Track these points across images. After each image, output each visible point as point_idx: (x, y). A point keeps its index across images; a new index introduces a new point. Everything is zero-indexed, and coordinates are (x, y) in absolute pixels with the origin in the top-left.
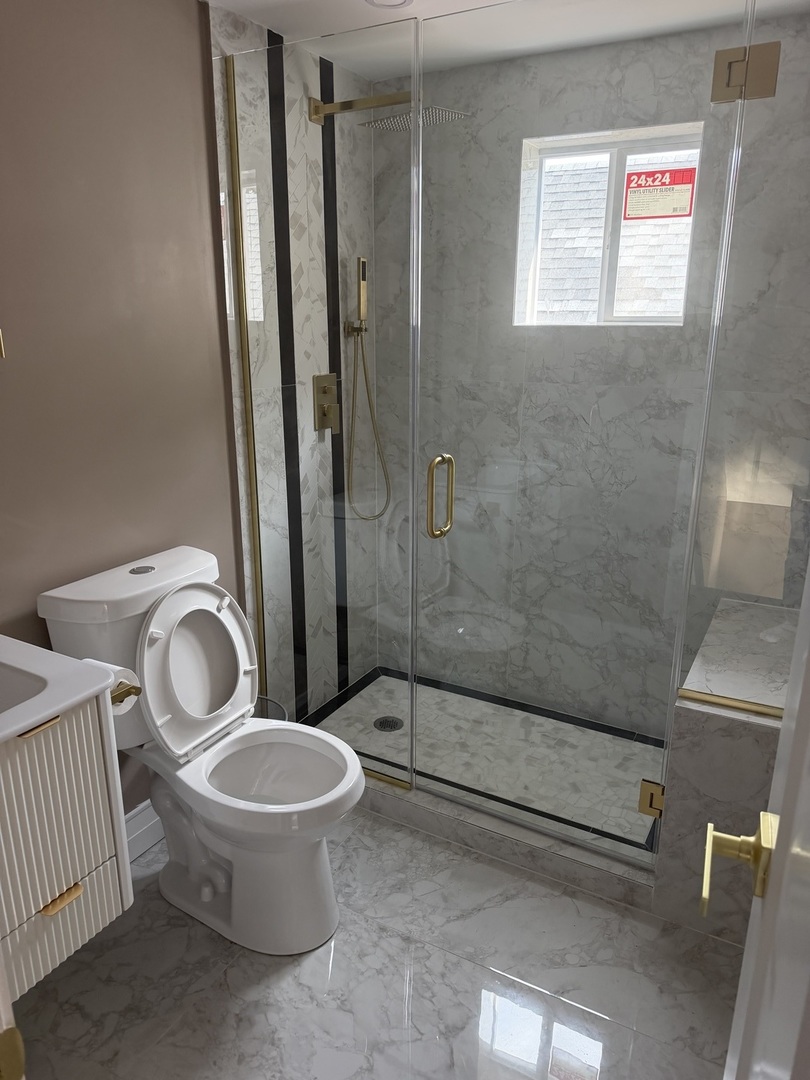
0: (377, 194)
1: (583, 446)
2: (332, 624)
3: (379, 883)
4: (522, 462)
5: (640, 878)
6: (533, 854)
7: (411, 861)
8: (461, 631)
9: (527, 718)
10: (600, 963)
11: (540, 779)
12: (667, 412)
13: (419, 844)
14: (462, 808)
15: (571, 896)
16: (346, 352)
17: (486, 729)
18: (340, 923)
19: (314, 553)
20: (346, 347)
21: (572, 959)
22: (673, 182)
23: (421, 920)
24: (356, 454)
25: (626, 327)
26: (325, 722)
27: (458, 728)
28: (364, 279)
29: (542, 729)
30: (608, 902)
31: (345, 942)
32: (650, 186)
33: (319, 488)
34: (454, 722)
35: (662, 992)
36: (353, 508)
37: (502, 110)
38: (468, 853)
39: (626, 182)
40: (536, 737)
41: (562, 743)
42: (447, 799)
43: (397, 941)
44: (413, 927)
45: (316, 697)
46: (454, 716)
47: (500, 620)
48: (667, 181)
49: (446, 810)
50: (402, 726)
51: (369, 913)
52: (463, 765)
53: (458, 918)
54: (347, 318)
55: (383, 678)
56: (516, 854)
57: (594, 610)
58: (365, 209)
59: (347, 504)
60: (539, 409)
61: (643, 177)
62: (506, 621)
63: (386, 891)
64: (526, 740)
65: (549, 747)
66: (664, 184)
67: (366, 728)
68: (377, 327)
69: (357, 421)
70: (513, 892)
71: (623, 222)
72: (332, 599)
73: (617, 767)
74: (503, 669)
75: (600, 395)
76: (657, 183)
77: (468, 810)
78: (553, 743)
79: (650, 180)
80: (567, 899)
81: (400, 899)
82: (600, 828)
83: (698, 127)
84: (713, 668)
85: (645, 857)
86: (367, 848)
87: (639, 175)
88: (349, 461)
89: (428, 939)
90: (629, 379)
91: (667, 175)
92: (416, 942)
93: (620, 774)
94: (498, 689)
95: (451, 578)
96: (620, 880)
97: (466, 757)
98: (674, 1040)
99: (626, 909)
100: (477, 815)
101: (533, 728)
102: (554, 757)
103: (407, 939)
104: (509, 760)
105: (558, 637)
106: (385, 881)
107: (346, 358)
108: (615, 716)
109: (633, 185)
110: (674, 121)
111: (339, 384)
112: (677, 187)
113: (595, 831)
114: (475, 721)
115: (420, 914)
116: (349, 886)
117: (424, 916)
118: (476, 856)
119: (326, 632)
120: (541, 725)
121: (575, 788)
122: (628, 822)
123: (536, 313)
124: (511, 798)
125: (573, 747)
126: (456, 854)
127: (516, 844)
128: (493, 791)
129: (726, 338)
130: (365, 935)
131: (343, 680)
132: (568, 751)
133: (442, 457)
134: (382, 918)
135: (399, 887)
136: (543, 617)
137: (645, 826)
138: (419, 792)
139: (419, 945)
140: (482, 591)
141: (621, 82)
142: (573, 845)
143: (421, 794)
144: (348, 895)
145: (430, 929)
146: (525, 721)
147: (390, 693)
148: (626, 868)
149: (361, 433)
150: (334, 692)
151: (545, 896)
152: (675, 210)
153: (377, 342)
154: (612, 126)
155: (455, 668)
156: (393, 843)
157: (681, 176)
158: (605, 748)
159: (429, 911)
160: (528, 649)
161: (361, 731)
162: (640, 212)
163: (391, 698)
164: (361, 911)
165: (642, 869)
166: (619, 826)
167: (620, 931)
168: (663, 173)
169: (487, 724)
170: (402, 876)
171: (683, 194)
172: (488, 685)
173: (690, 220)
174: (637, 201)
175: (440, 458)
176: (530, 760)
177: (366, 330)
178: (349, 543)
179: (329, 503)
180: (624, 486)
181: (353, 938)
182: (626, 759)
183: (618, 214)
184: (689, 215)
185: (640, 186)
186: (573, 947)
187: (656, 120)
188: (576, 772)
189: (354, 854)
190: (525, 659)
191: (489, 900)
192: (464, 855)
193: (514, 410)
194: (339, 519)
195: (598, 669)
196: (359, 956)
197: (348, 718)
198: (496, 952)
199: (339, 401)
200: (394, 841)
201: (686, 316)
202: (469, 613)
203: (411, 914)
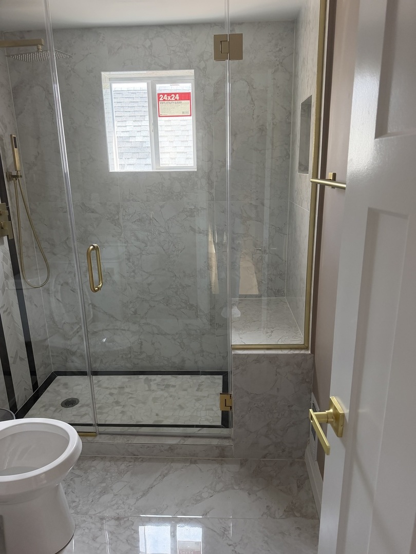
0: (15, 98)
1: (157, 233)
2: (24, 353)
3: (92, 494)
4: (126, 245)
5: (226, 443)
6: (171, 448)
7: (107, 475)
8: (104, 340)
9: (147, 378)
10: (219, 492)
11: (163, 408)
12: (195, 213)
13: (108, 464)
14: (128, 436)
15: (194, 463)
16: (9, 190)
17: (127, 390)
18: (76, 525)
19: (7, 313)
20: (9, 187)
21: (205, 495)
22: (180, 99)
23: (122, 505)
24: (24, 249)
25: (169, 172)
26: (30, 412)
27: (111, 394)
28: (16, 147)
29: (155, 382)
30: (212, 460)
31: (82, 535)
32: (169, 100)
33: (5, 273)
34: (108, 392)
35: (250, 494)
36: (26, 282)
37: (87, 55)
38: (136, 459)
39: (157, 99)
40: (154, 387)
41: (168, 386)
42: (119, 434)
43: (113, 522)
44: (118, 511)
45: (21, 399)
46: (107, 388)
47: (125, 330)
48: (178, 98)
49: (120, 440)
50: (78, 401)
51: (92, 512)
52: (121, 413)
53: (142, 496)
54: (7, 170)
55: (58, 377)
56: (162, 451)
57: (173, 315)
58: (9, 106)
59: (22, 281)
60: (131, 216)
61: (166, 96)
62: (128, 330)
63: (97, 497)
64: (150, 390)
65: (162, 390)
66: (176, 100)
67: (57, 409)
68: (25, 174)
69: (22, 231)
70: (166, 472)
71: (159, 118)
72: (22, 339)
73: (197, 390)
74: (129, 356)
75: (162, 207)
76: (173, 99)
77: (132, 437)
78: (163, 387)
79: (169, 97)
80: (193, 466)
81: (106, 498)
82: (199, 424)
83: (191, 72)
84: (241, 332)
85: (225, 431)
86: (78, 476)
87: (163, 94)
88: (20, 254)
89: (129, 514)
90: (175, 198)
91: (177, 95)
92: (124, 518)
93: (199, 394)
94: (129, 367)
95: (93, 312)
96: (216, 447)
97: (119, 408)
98: (262, 515)
99: (222, 460)
100: (137, 437)
101: (152, 383)
102: (166, 394)
103: (118, 519)
104: (144, 403)
105: (157, 332)
106: (95, 491)
107: (10, 193)
108: (189, 366)
109: (161, 99)
110: (180, 69)
111: (8, 209)
112: (183, 101)
113: (197, 426)
114: (119, 388)
115: (120, 502)
116: (74, 502)
117: (123, 502)
118: (140, 460)
119: (21, 359)
120: (155, 380)
121: (181, 407)
122: (211, 417)
123: (118, 165)
124: (151, 423)
125: (174, 386)
126: (130, 462)
127: (162, 446)
128: (142, 422)
129: (217, 176)
130: (93, 526)
131: (35, 385)
132: (172, 389)
133: (93, 246)
134: (100, 513)
135: (104, 492)
136: (148, 324)
137: (219, 416)
138: (101, 435)
139: (125, 519)
140: (112, 317)
141: (151, 46)
142: (190, 437)
143: (103, 436)
144: (76, 507)
145: (129, 508)
146: (146, 380)
147: (66, 385)
148: (217, 440)
149: (25, 237)
150: (31, 393)
151: (182, 468)
152: (183, 113)
153: (26, 183)
154: (149, 69)
155: (102, 361)
156: (93, 468)
157: (184, 96)
158: (189, 382)
159: (125, 498)
160: (142, 342)
161: (55, 411)
162: (165, 113)
163: (67, 388)
164: (86, 513)
165: (225, 438)
166: (207, 420)
167: (222, 472)
168: (175, 94)
169: (127, 387)
170: (104, 485)
171: (185, 105)
172: (122, 366)
173: (191, 118)
174: (164, 107)
175: (92, 247)
176: (155, 400)
177: (21, 177)
178: (27, 303)
179: (12, 281)
180: (180, 251)
181: (87, 531)
182: (200, 385)
183: (156, 114)
184: (190, 115)
185: (164, 100)
186: (204, 489)
187: (170, 67)
188: (179, 399)
189: (71, 482)
190: (141, 348)
191: (155, 481)
192: (135, 461)
193: (117, 217)
194: (19, 290)
195: (179, 344)
196: (93, 539)
197: (44, 406)
198: (167, 506)
199: (10, 219)
200: (93, 466)
201: (198, 166)
202: (106, 330)
203: (116, 504)
